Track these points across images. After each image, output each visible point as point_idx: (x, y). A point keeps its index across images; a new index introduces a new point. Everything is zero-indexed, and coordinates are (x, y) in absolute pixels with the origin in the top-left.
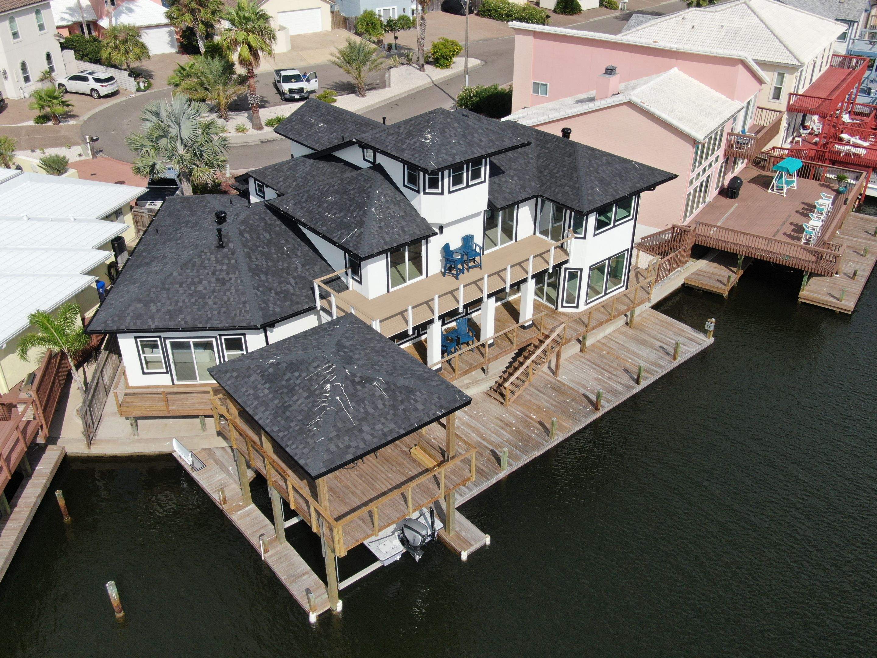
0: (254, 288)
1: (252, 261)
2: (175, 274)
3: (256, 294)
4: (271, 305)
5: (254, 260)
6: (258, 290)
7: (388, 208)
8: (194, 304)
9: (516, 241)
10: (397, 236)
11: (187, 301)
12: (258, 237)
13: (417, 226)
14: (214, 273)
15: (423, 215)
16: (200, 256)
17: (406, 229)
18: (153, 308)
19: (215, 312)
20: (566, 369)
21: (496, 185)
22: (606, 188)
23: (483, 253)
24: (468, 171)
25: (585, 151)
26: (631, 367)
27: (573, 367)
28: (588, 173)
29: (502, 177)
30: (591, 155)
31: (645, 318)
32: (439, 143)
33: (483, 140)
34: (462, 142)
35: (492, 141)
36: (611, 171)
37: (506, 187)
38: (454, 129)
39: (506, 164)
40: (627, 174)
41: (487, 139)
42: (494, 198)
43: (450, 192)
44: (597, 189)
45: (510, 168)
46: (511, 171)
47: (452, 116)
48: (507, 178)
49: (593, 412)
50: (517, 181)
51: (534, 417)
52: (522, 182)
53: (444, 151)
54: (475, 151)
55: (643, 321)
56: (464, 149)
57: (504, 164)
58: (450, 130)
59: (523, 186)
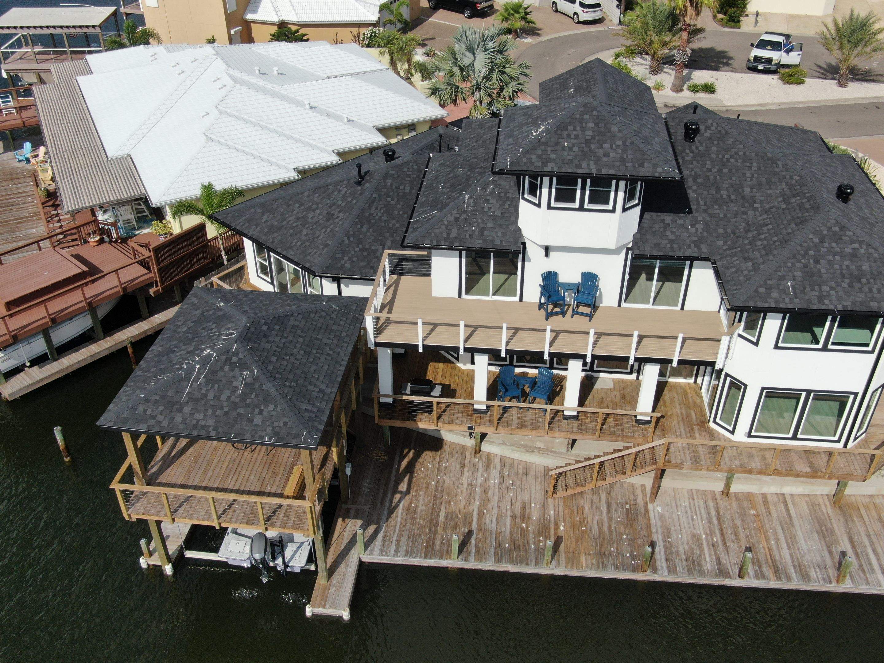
0: (347, 235)
1: (370, 208)
2: (306, 194)
3: (343, 241)
4: (346, 258)
5: (373, 208)
6: (348, 239)
7: (487, 201)
8: (292, 228)
9: (682, 308)
10: (467, 236)
11: (291, 222)
12: (397, 188)
13: (504, 234)
14: (330, 207)
15: (521, 224)
16: (336, 186)
17: (486, 233)
18: (265, 218)
19: (299, 243)
20: (675, 500)
21: (662, 225)
22: (808, 287)
23: (619, 305)
24: (583, 188)
25: (828, 225)
26: (762, 550)
27: (687, 504)
28: (799, 257)
29: (681, 218)
30: (835, 234)
31: (875, 505)
32: (544, 140)
33: (612, 155)
34: (576, 149)
35: (623, 160)
36: (844, 267)
37: (673, 233)
38: (583, 129)
39: (705, 203)
40: (872, 281)
41: (619, 156)
42: (641, 240)
43: (549, 207)
44: (789, 283)
45: (705, 211)
46: (704, 215)
47: (595, 113)
48: (688, 221)
49: (634, 569)
50: (700, 230)
51: (562, 528)
52: (705, 234)
53: (539, 152)
54: (584, 165)
55: (867, 508)
56: (570, 158)
57: (702, 203)
58: (575, 129)
59: (701, 240)
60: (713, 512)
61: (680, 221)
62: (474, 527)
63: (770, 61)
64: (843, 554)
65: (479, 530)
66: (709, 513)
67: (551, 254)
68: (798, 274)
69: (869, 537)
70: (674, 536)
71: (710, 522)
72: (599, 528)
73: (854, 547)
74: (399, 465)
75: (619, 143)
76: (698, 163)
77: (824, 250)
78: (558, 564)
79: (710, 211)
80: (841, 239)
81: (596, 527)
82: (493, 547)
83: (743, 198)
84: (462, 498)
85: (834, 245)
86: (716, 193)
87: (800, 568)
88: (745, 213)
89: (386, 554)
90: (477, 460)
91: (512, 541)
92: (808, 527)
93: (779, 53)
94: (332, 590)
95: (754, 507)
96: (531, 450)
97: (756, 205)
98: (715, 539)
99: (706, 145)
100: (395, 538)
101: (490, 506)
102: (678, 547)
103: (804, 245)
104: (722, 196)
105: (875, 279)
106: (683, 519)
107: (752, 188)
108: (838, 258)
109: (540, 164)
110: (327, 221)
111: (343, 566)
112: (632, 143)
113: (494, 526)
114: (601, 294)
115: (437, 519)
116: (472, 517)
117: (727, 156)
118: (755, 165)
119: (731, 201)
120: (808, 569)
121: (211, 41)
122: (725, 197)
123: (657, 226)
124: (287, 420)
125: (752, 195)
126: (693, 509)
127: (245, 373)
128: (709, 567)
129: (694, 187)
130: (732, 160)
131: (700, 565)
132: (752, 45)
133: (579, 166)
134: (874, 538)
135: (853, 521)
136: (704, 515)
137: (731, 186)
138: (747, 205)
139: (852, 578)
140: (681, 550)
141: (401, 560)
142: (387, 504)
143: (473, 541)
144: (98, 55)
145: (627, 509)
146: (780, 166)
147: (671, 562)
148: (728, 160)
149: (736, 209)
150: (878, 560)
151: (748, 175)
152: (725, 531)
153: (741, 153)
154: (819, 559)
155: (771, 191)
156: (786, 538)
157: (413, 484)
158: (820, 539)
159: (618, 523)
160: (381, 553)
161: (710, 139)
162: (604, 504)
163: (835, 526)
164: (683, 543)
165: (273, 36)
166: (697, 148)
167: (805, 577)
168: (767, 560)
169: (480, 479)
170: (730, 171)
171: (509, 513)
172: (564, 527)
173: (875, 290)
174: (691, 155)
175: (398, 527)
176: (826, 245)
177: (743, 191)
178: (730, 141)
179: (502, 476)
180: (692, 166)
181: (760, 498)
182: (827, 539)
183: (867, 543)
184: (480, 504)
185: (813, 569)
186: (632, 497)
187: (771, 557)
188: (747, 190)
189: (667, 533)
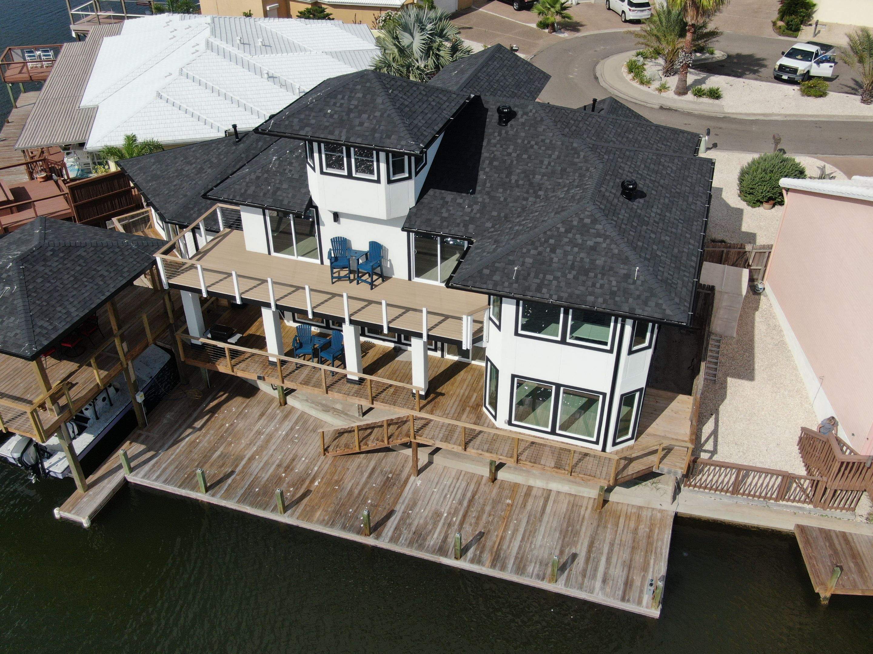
2: (193, 149)
8: (169, 178)
11: (170, 173)
14: (205, 162)
16: (218, 144)
20: (440, 478)
21: (441, 202)
22: (532, 275)
23: (410, 279)
24: (349, 156)
25: (582, 216)
26: (494, 538)
27: (449, 483)
28: (538, 244)
29: (461, 198)
30: (585, 225)
31: (639, 516)
32: (311, 106)
33: (366, 125)
34: (336, 116)
35: (374, 130)
36: (578, 259)
37: (448, 211)
38: (350, 98)
39: (491, 186)
40: (599, 276)
41: (373, 126)
42: (416, 214)
43: (322, 173)
44: (516, 268)
45: (488, 193)
46: (485, 197)
47: (368, 84)
48: (467, 202)
49: (359, 532)
50: (475, 211)
51: (316, 483)
52: (478, 215)
53: (302, 116)
54: (337, 132)
55: (628, 517)
56: (327, 124)
57: (488, 185)
58: (343, 98)
59: (472, 220)
60: (469, 495)
61: (460, 201)
62: (238, 470)
63: (795, 71)
64: (574, 556)
65: (242, 472)
66: (464, 495)
67: (342, 220)
68: (529, 260)
69: (612, 545)
70: (417, 509)
71: (460, 503)
72: (351, 490)
73: (589, 551)
74: (207, 406)
75: (378, 114)
76: (501, 147)
77: (566, 240)
78: (292, 515)
79: (493, 194)
80: (588, 231)
81: (349, 488)
82: (244, 489)
83: (531, 184)
84: (244, 442)
85: (578, 236)
86: (507, 177)
87: (521, 562)
88: (526, 199)
89: (148, 478)
90: (278, 412)
91: (265, 486)
92: (555, 524)
93: (808, 63)
94: (85, 500)
95: (512, 498)
96: (327, 409)
97: (541, 193)
98: (454, 519)
99: (517, 130)
100: (163, 466)
101: (265, 453)
102: (413, 520)
103: (548, 233)
104: (510, 180)
105: (603, 275)
106: (436, 497)
107: (543, 176)
108: (576, 249)
109: (297, 128)
110: (196, 175)
111: (106, 481)
112: (389, 116)
113: (257, 470)
114: (391, 264)
115: (211, 456)
116: (242, 459)
117: (533, 143)
118: (557, 153)
119: (518, 186)
120: (528, 563)
121: (248, 15)
122: (513, 181)
123: (437, 203)
124: (18, 331)
125: (541, 182)
126: (451, 489)
127: (7, 288)
128: (432, 543)
129: (487, 170)
130: (536, 147)
131: (425, 539)
132: (783, 53)
133: (332, 133)
134: (616, 547)
135: (605, 527)
136: (459, 496)
137: (524, 172)
138: (531, 191)
139: (568, 579)
140: (416, 523)
141: (158, 485)
142: (176, 436)
143: (230, 481)
144: (134, 20)
145: (388, 477)
146: (582, 157)
147: (398, 532)
148: (532, 147)
149: (519, 194)
150: (607, 568)
151: (546, 162)
152: (469, 513)
153: (548, 141)
154: (546, 556)
155: (561, 181)
156: (525, 531)
157: (210, 423)
158: (559, 538)
159: (371, 488)
160: (143, 477)
161: (523, 124)
162: (369, 469)
163: (584, 529)
164: (421, 517)
165: (301, 13)
166: (507, 133)
167: (520, 569)
168: (493, 547)
169: (271, 428)
170: (529, 157)
171: (278, 461)
172: (319, 483)
173: (598, 285)
174: (498, 138)
175: (173, 457)
176: (570, 235)
177: (534, 177)
178: (540, 129)
179: (292, 429)
180: (495, 149)
181: (525, 490)
182: (567, 539)
183: (606, 550)
184: (257, 449)
185: (533, 564)
186: (400, 467)
187: (499, 545)
188: (538, 177)
189: (413, 505)
